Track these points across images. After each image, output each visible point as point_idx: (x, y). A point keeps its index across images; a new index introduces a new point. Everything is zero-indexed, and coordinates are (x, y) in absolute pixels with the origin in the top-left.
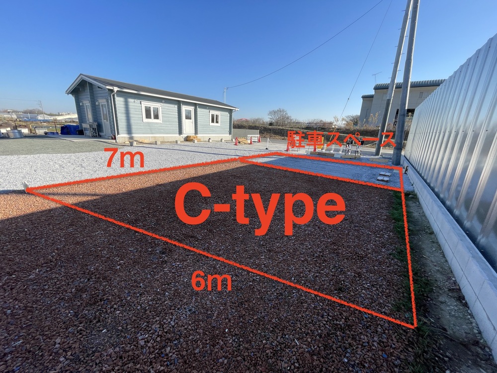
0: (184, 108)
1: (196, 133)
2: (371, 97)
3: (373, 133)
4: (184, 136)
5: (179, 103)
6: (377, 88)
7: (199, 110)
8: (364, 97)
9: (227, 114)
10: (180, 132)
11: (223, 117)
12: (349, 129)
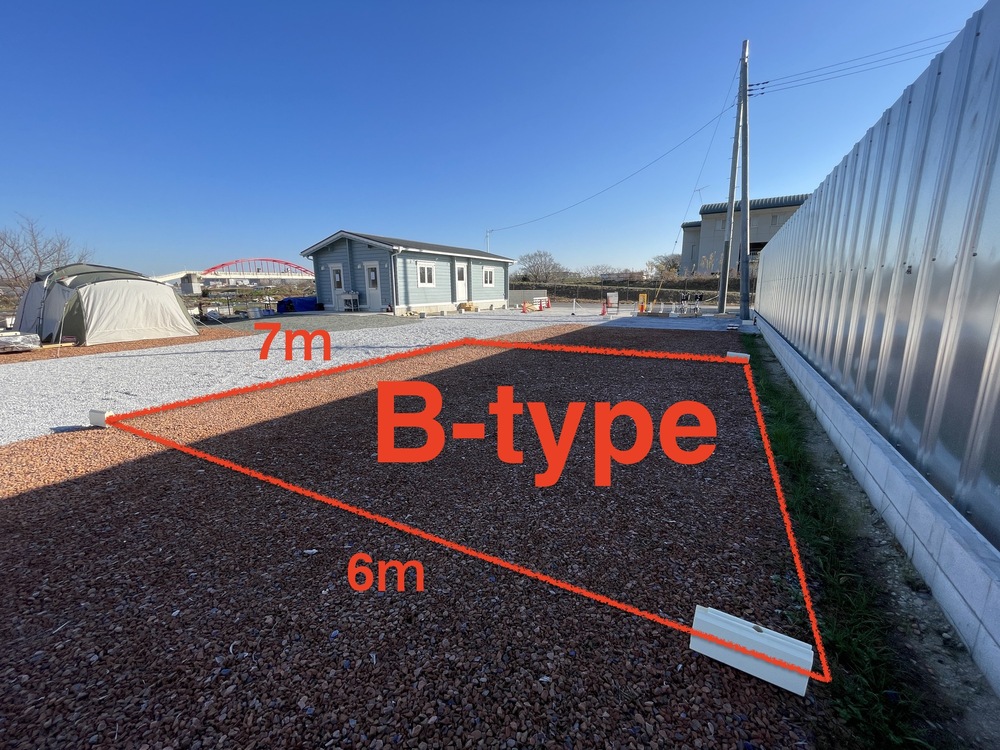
0: (459, 265)
1: (469, 299)
2: (697, 225)
3: (711, 285)
4: (458, 303)
5: (452, 260)
6: (705, 212)
7: (472, 266)
8: (686, 227)
9: (501, 269)
10: (454, 299)
11: (497, 273)
12: (672, 281)
